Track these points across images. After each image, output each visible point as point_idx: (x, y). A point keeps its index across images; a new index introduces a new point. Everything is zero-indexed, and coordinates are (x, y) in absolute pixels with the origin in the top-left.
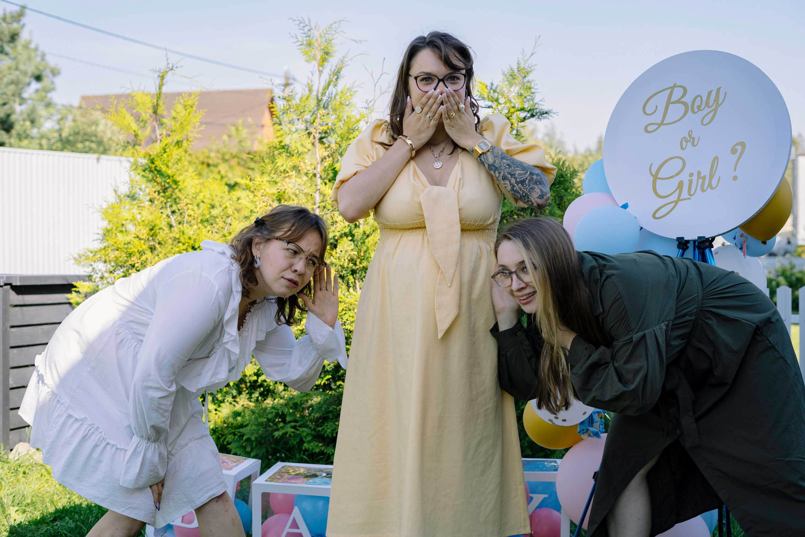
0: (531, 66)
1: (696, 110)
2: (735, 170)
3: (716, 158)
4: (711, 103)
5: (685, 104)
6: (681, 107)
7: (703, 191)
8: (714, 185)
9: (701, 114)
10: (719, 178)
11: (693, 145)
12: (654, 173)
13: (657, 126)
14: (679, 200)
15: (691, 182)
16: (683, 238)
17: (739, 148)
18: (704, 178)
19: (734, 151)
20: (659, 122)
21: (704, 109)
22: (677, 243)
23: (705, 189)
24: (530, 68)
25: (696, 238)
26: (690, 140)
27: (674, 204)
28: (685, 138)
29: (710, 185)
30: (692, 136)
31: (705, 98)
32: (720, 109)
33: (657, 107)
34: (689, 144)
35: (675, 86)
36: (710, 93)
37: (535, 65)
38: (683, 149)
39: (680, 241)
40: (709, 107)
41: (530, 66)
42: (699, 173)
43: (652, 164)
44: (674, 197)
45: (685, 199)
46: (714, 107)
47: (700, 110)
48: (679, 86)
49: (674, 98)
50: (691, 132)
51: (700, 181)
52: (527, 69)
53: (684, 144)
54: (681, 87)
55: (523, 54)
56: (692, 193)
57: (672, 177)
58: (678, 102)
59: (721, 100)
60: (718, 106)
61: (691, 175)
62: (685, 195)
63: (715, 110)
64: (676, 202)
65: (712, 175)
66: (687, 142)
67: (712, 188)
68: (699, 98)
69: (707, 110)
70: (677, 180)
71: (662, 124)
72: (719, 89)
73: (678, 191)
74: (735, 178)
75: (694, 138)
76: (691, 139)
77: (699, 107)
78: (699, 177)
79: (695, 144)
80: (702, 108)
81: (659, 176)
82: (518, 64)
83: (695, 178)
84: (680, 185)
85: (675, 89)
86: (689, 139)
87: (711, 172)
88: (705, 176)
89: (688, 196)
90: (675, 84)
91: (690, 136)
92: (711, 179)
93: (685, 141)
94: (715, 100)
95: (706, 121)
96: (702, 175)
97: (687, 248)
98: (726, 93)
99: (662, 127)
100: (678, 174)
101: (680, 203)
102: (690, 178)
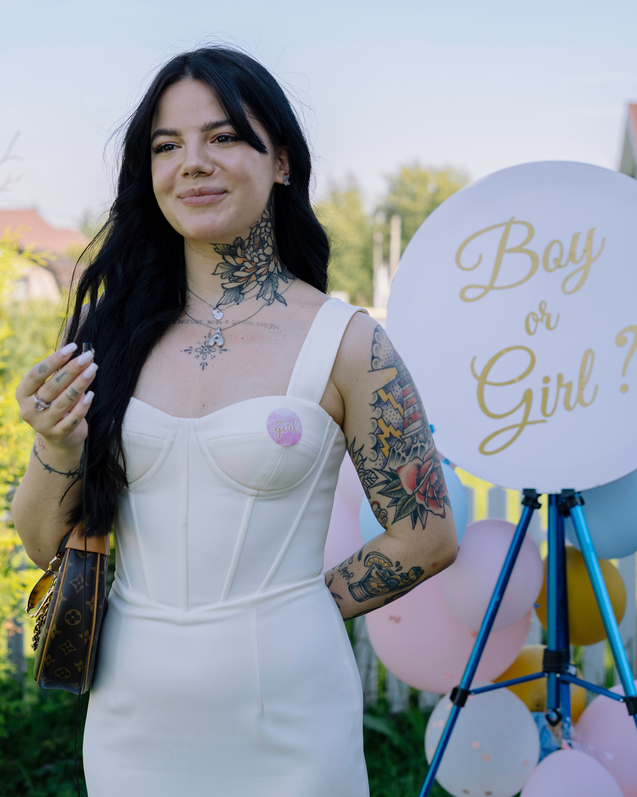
1: (552, 265)
2: (624, 374)
3: (589, 353)
4: (578, 256)
5: (532, 254)
6: (525, 260)
7: (568, 408)
8: (587, 398)
9: (561, 274)
10: (596, 387)
11: (548, 327)
12: (479, 374)
13: (482, 291)
14: (525, 423)
15: (545, 392)
16: (532, 490)
17: (630, 336)
18: (569, 386)
19: (620, 341)
20: (486, 283)
21: (565, 265)
22: (523, 497)
23: (571, 405)
25: (559, 491)
26: (542, 319)
27: (515, 430)
28: (534, 314)
29: (580, 400)
30: (547, 311)
31: (567, 247)
32: (594, 266)
33: (481, 256)
34: (542, 326)
35: (512, 222)
36: (576, 237)
38: (529, 332)
39: (529, 495)
40: (575, 262)
42: (560, 377)
44: (517, 417)
45: (537, 422)
46: (583, 262)
47: (560, 267)
48: (520, 222)
49: (511, 243)
50: (543, 306)
51: (563, 391)
53: (532, 325)
54: (524, 223)
56: (549, 410)
57: (512, 382)
58: (519, 249)
59: (595, 251)
60: (591, 261)
61: (546, 380)
62: (535, 414)
63: (587, 269)
64: (521, 426)
65: (583, 382)
66: (537, 321)
67: (584, 405)
68: (556, 247)
69: (571, 267)
70: (521, 387)
71: (491, 287)
72: (591, 232)
73: (523, 407)
74: (624, 389)
75: (549, 316)
76: (545, 318)
77: (557, 261)
78: (560, 385)
79: (552, 324)
80: (563, 262)
81: (488, 380)
83: (553, 385)
84: (528, 397)
85: (513, 226)
86: (540, 316)
87: (581, 376)
88: (571, 382)
89: (541, 417)
90: (513, 218)
91: (542, 311)
92: (581, 389)
93: (534, 320)
94: (585, 251)
95: (570, 286)
96: (566, 381)
97: (539, 506)
98: (604, 240)
99: (492, 293)
100: (521, 377)
101: (527, 428)
102: (544, 386)
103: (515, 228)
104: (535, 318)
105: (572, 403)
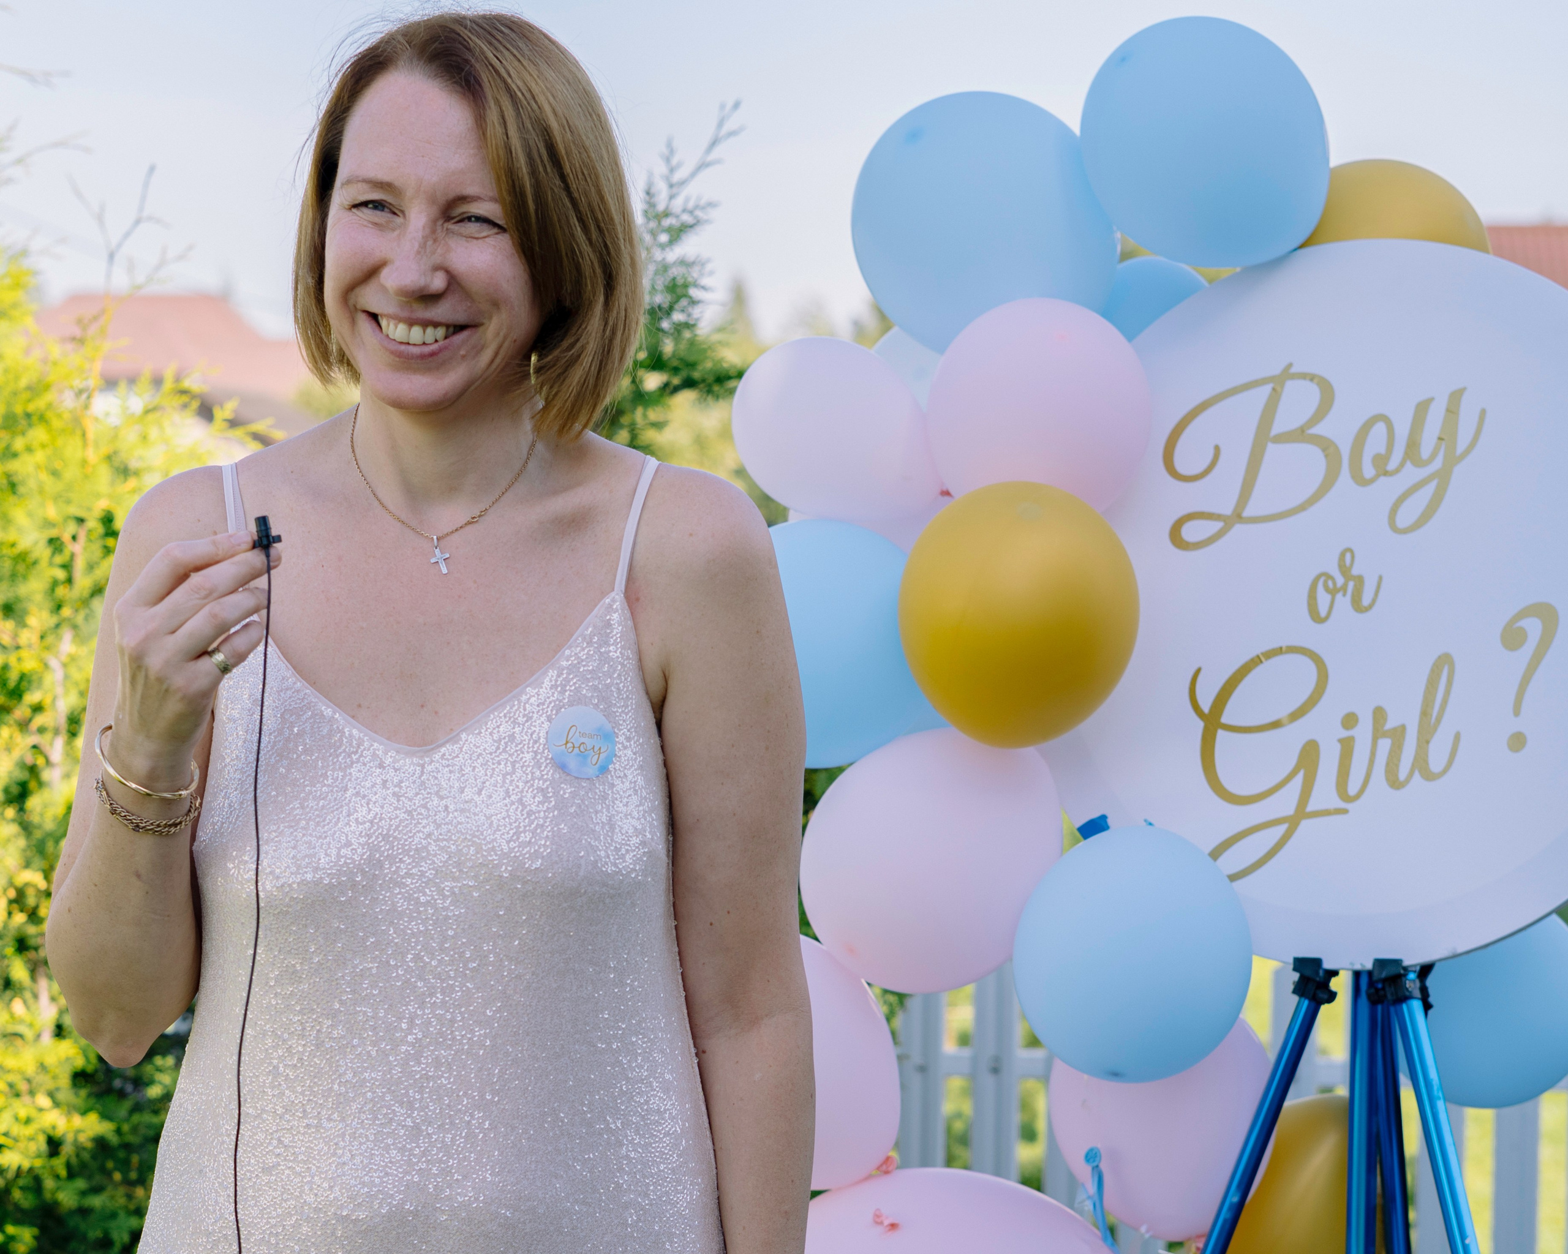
0: (697, 207)
1: (1369, 471)
2: (1517, 711)
3: (1444, 663)
4: (1425, 452)
5: (1327, 446)
6: (1313, 459)
7: (1395, 782)
8: (1436, 763)
9: (1388, 489)
10: (1457, 737)
11: (1357, 605)
12: (1206, 707)
13: (1217, 526)
14: (1301, 813)
15: (1347, 747)
16: (1317, 962)
17: (1533, 627)
18: (1398, 735)
19: (1512, 638)
20: (1227, 509)
21: (1397, 471)
22: (1296, 976)
23: (1402, 776)
24: (691, 212)
25: (1369, 965)
26: (1344, 589)
27: (1282, 829)
28: (1328, 576)
29: (1421, 764)
30: (1355, 571)
31: (1402, 430)
32: (1459, 471)
33: (1217, 449)
34: (1343, 602)
35: (1287, 374)
36: (1422, 409)
37: (711, 205)
38: (1316, 617)
39: (1308, 973)
40: (1419, 463)
41: (691, 205)
42: (1379, 714)
43: (1198, 671)
44: (1284, 803)
45: (1326, 813)
46: (1437, 464)
47: (1386, 473)
48: (1303, 376)
49: (1286, 420)
50: (1348, 556)
51: (1385, 745)
52: (677, 217)
53: (1323, 599)
54: (1312, 378)
55: (668, 160)
56: (1353, 789)
57: (1276, 725)
58: (1300, 435)
59: (1463, 441)
60: (1453, 460)
61: (1350, 721)
62: (1324, 795)
63: (1443, 478)
64: (1293, 822)
65: (1428, 726)
66: (1333, 592)
67: (1429, 776)
68: (1380, 428)
69: (1412, 474)
70: (1294, 736)
71: (1237, 517)
72: (1456, 397)
73: (1299, 779)
74: (1517, 742)
75: (1360, 580)
76: (1351, 584)
77: (1380, 461)
78: (1378, 732)
79: (1366, 600)
80: (1392, 465)
81: (1225, 719)
82: (648, 193)
83: (1363, 733)
84: (1309, 755)
85: (1289, 384)
86: (1340, 581)
87: (1425, 713)
88: (1403, 728)
89: (1337, 803)
90: (1290, 365)
91: (1344, 570)
92: (1424, 742)
93: (1327, 589)
94: (1440, 439)
95: (1405, 518)
96: (1389, 725)
97: (1331, 997)
98: (1483, 413)
99: (1238, 528)
100: (1296, 715)
101: (1306, 826)
102: (1345, 734)
103: (1292, 388)
104: (1330, 584)
105: (1402, 775)
